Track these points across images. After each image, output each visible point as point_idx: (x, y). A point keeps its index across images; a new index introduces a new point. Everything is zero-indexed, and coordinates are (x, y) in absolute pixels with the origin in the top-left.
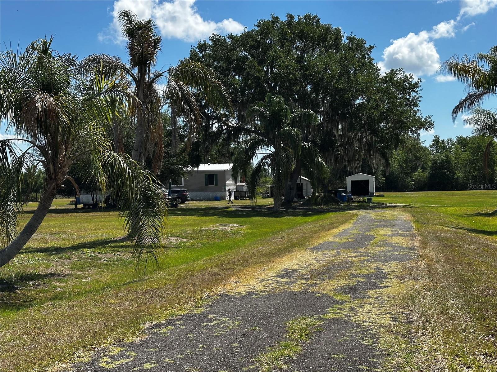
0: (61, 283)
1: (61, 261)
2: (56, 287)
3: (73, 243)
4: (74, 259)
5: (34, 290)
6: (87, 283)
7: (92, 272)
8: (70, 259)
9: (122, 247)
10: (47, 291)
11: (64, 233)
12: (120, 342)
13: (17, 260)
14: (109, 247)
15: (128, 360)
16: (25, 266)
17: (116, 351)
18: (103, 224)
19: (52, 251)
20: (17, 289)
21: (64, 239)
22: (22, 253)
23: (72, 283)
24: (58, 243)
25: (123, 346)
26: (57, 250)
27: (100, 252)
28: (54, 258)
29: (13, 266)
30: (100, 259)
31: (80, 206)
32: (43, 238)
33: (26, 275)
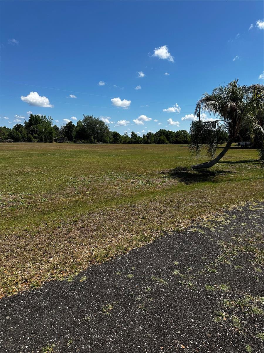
0: (232, 175)
1: (232, 167)
2: (230, 176)
3: (237, 160)
4: (237, 166)
5: (222, 176)
6: (242, 176)
7: (244, 172)
8: (236, 166)
9: (257, 163)
10: (227, 177)
11: (234, 156)
12: (257, 201)
13: (216, 165)
14: (251, 163)
15: (261, 209)
16: (219, 167)
17: (255, 204)
18: (249, 153)
19: (229, 163)
20: (216, 175)
21: (233, 158)
22: (218, 163)
23: (236, 175)
24: (231, 160)
25: (258, 203)
26: (231, 163)
27: (248, 165)
28: (230, 166)
29: (214, 167)
30: (248, 167)
31: (240, 146)
32: (225, 158)
33: (219, 171)
